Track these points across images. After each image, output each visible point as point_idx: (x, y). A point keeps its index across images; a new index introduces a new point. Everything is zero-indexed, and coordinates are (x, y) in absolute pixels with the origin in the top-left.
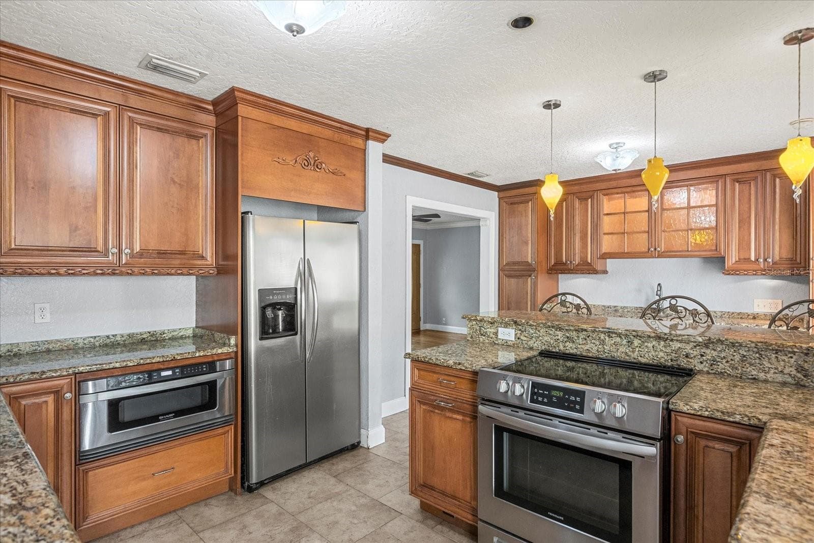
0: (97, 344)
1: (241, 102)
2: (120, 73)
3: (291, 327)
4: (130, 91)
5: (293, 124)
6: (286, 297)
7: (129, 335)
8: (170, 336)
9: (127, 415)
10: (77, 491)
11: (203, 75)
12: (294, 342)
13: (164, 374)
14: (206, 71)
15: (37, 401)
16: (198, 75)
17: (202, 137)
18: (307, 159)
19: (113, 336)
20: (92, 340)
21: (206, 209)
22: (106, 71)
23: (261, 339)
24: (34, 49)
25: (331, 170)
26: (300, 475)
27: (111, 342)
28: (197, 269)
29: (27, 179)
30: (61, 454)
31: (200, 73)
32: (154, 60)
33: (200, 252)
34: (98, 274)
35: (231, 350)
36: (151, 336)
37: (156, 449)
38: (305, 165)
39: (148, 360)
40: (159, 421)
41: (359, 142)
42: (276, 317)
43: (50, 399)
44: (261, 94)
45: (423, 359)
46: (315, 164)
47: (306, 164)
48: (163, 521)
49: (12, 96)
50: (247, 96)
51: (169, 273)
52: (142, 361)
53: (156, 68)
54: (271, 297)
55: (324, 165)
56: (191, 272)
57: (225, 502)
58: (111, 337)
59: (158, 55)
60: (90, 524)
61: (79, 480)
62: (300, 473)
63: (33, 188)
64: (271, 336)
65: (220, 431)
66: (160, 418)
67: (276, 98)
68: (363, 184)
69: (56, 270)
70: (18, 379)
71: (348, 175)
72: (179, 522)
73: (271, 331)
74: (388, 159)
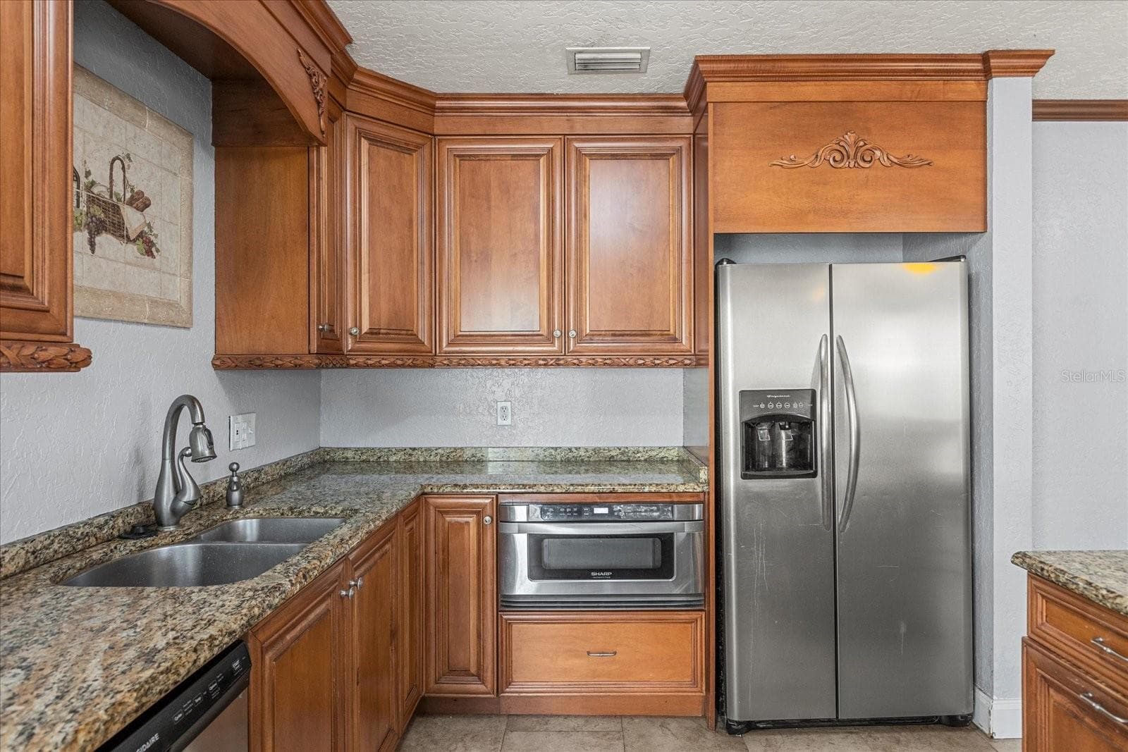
0: (559, 458)
1: (710, 79)
2: (560, 91)
3: (803, 462)
4: (575, 112)
5: (810, 90)
6: (792, 406)
7: (594, 450)
8: (646, 457)
9: (551, 560)
10: (500, 645)
11: (646, 54)
12: (811, 489)
13: (598, 511)
14: (645, 45)
15: (459, 519)
16: (638, 56)
17: (674, 154)
18: (838, 148)
19: (576, 449)
20: (553, 452)
21: (680, 265)
22: (545, 94)
23: (744, 477)
24: (471, 92)
25: (896, 161)
26: (825, 737)
27: (573, 457)
28: (666, 358)
29: (470, 251)
30: (483, 592)
31: (641, 52)
32: (578, 56)
33: (672, 332)
34: (540, 365)
35: (699, 490)
36: (622, 454)
37: (593, 617)
38: (835, 161)
39: (580, 487)
40: (591, 578)
41: (970, 88)
42: (774, 441)
43: (472, 520)
44: (742, 53)
45: (1052, 575)
46: (859, 154)
47: (838, 157)
48: (602, 725)
49: (458, 156)
50: (719, 65)
51: (626, 363)
52: (571, 488)
53: (586, 67)
54: (762, 406)
55: (878, 153)
56: (657, 362)
57: (688, 733)
58: (573, 450)
59: (577, 46)
60: (511, 692)
61: (502, 632)
62: (827, 733)
63: (476, 261)
64: (767, 473)
65: (682, 617)
66: (593, 574)
67: (770, 52)
68: (981, 175)
69: (498, 360)
70: (441, 490)
71: (939, 160)
72: (617, 735)
73: (766, 465)
74: (1045, 111)
